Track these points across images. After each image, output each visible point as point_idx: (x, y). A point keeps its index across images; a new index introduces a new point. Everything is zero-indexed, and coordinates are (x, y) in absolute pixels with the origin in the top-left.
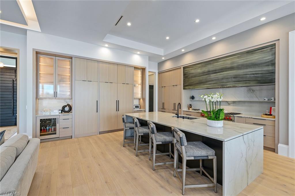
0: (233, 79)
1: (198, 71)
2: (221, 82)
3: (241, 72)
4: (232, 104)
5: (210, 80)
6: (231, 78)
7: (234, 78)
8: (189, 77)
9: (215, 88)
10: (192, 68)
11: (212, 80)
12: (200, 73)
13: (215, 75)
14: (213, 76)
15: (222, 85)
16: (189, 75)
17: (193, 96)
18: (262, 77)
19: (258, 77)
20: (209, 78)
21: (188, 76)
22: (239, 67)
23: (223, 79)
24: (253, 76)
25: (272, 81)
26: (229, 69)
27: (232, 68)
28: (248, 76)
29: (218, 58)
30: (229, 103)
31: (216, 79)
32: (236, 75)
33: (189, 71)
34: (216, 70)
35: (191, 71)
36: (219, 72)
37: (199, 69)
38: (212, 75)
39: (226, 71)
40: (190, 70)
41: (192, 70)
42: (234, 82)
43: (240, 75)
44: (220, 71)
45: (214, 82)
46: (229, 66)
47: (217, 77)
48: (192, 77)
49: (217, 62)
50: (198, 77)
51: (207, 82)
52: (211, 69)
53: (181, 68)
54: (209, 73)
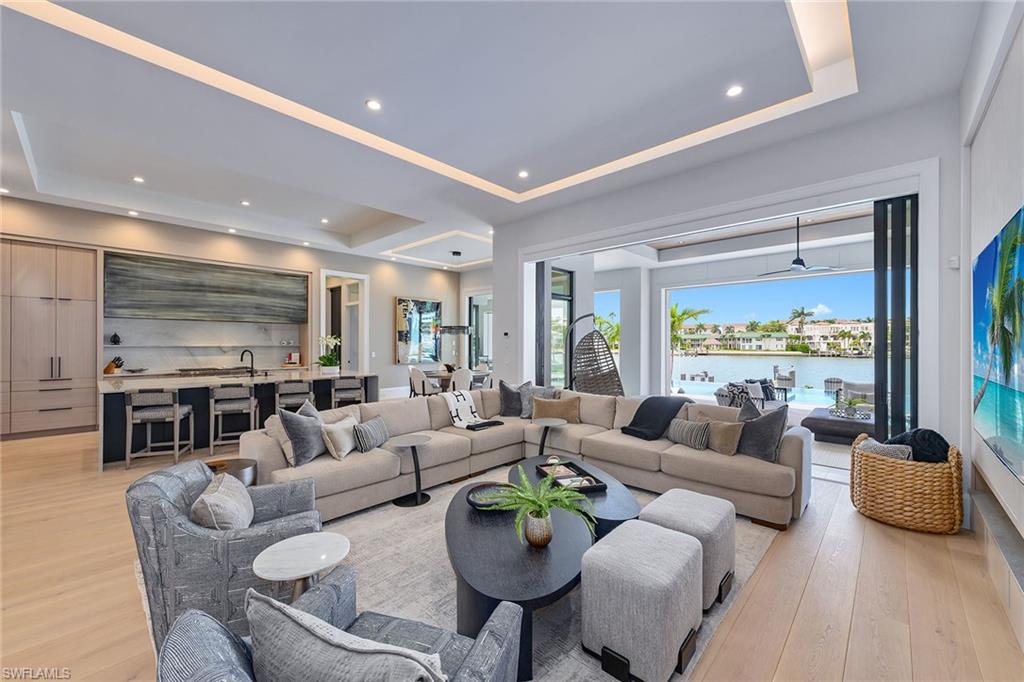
0: (255, 310)
2: (231, 311)
3: (266, 301)
4: (228, 353)
5: (207, 303)
6: (251, 307)
7: (256, 308)
8: (131, 284)
11: (211, 306)
12: (175, 284)
13: (217, 297)
14: (212, 297)
15: (232, 317)
16: (134, 279)
17: (115, 336)
18: (294, 314)
19: (289, 313)
20: (201, 298)
21: (130, 281)
22: (264, 293)
23: (235, 306)
24: (282, 309)
25: (304, 321)
26: (246, 291)
27: (252, 292)
30: (225, 350)
31: (220, 303)
32: (258, 304)
33: (134, 269)
34: (219, 287)
35: (138, 269)
36: (227, 293)
38: (210, 295)
39: (241, 294)
40: (137, 266)
41: (145, 270)
42: (255, 314)
43: (265, 306)
45: (216, 310)
46: (246, 286)
47: (222, 301)
49: (223, 272)
50: (169, 292)
52: (207, 282)
53: (96, 251)
54: (201, 288)
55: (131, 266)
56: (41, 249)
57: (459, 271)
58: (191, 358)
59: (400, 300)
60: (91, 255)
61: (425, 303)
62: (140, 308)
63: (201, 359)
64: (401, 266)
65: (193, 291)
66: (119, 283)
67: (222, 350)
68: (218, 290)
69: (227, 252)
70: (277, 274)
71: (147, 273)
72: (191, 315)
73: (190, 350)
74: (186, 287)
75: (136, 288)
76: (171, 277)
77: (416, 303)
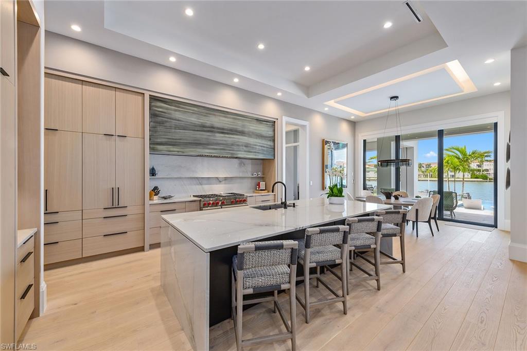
1: (193, 119)
2: (230, 149)
3: (252, 141)
4: (223, 182)
5: (215, 142)
6: (242, 146)
7: (245, 146)
8: (167, 124)
9: (222, 157)
10: (176, 106)
11: (218, 144)
12: (195, 125)
13: (223, 137)
14: (219, 137)
15: (232, 153)
16: (169, 120)
17: (153, 169)
20: (212, 138)
21: (166, 122)
22: (251, 134)
23: (232, 145)
24: (260, 148)
26: (240, 133)
27: (243, 133)
28: (257, 147)
29: (226, 112)
30: (221, 180)
31: (225, 142)
32: (248, 144)
34: (223, 129)
35: (173, 112)
36: (228, 134)
37: (195, 116)
38: (218, 135)
39: (237, 135)
40: (171, 110)
41: (177, 113)
42: (245, 151)
43: (251, 145)
44: (229, 132)
45: (222, 147)
46: (239, 128)
47: (225, 141)
48: (177, 127)
49: (226, 117)
50: (192, 132)
51: (208, 144)
52: (217, 125)
53: (144, 94)
54: (212, 129)
55: (167, 109)
56: (104, 90)
57: (356, 121)
58: (200, 186)
59: (326, 141)
60: (140, 98)
61: (339, 143)
62: (174, 145)
63: (206, 187)
64: (327, 117)
65: (208, 131)
66: (160, 123)
67: (218, 180)
68: (223, 131)
69: (228, 100)
70: (257, 120)
71: (178, 115)
72: (206, 151)
73: (200, 180)
74: (203, 128)
75: (171, 127)
76: (194, 119)
77: (334, 143)
